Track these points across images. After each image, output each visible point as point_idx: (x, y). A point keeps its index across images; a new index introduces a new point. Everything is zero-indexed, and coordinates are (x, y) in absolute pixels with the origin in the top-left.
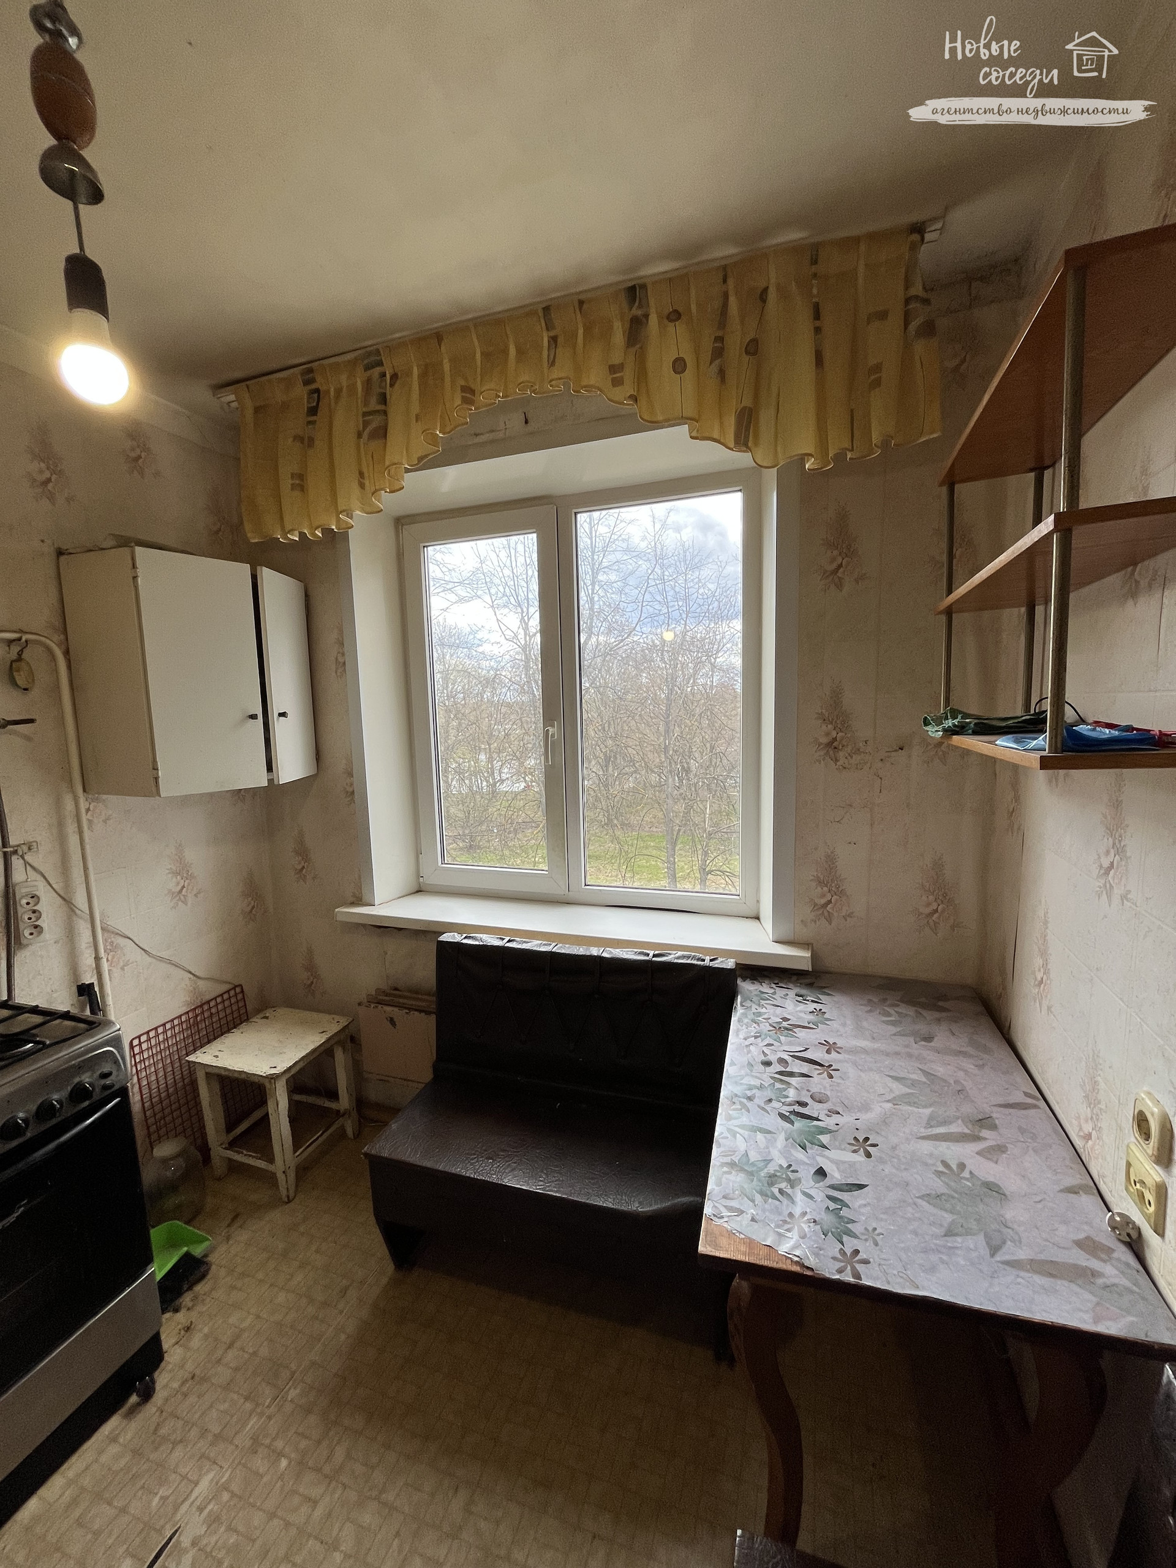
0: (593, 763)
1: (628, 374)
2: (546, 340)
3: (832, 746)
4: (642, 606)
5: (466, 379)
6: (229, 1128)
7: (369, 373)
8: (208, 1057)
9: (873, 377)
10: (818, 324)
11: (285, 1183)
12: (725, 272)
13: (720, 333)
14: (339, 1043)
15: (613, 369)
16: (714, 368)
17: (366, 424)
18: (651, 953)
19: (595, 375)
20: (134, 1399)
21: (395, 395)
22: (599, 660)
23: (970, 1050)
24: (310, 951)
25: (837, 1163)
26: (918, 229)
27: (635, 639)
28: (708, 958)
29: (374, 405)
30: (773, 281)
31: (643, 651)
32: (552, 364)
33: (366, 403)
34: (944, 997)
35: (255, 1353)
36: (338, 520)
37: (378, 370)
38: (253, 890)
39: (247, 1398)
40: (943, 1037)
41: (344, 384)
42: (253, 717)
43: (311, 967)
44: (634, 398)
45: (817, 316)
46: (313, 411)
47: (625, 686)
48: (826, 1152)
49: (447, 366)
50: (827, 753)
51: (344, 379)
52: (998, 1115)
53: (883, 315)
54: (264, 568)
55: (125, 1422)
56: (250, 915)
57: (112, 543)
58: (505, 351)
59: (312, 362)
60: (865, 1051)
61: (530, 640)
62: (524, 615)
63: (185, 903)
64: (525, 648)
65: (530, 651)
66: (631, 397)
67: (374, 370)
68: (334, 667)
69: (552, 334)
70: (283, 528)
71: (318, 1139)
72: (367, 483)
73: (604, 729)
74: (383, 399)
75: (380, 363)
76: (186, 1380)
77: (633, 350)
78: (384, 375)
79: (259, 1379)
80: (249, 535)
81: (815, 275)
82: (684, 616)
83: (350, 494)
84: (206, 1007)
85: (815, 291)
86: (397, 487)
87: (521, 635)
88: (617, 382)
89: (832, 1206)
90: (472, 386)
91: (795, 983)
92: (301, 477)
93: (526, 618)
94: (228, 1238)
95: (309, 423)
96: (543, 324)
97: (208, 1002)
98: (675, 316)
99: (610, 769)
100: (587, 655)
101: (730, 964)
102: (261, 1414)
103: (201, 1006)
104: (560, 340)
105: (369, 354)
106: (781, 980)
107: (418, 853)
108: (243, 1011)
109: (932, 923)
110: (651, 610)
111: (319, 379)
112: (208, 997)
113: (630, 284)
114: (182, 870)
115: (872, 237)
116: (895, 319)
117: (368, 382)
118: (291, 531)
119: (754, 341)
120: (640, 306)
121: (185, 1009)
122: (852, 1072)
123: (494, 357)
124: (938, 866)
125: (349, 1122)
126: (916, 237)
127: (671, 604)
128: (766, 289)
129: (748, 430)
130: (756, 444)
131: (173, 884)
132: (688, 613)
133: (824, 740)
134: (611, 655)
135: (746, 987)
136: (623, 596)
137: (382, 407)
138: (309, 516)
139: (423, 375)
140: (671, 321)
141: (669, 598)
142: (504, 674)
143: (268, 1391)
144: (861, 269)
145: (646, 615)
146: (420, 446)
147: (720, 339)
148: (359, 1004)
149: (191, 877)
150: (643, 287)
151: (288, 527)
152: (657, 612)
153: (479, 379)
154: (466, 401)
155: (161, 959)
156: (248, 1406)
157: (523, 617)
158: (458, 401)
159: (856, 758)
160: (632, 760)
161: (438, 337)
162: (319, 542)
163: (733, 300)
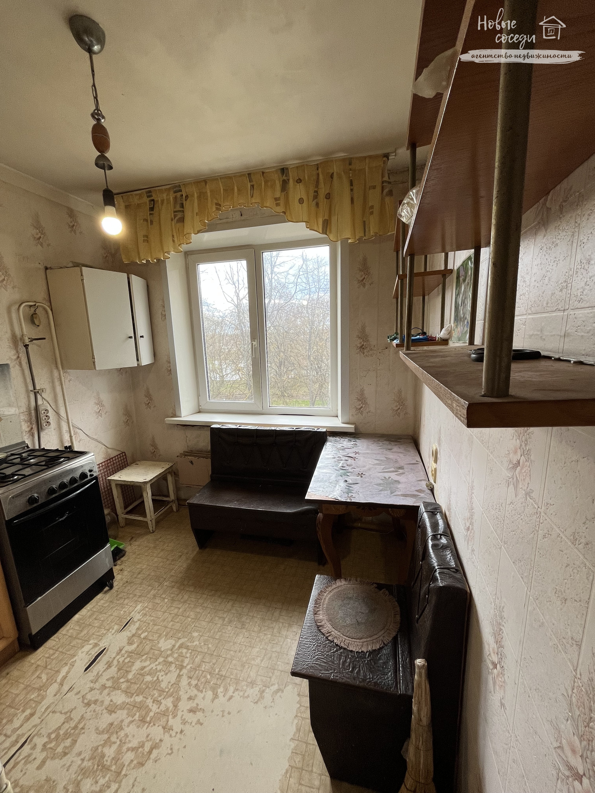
0: (273, 364)
1: (282, 202)
2: (249, 186)
3: (362, 348)
4: (297, 285)
5: (217, 200)
6: (126, 508)
7: (176, 194)
8: (116, 477)
9: (371, 210)
10: (352, 188)
11: (151, 526)
12: (317, 167)
13: (316, 189)
14: (169, 473)
15: (276, 199)
16: (314, 202)
17: (175, 216)
18: (295, 428)
19: (269, 202)
20: (107, 588)
21: (187, 204)
22: (275, 312)
23: (403, 452)
24: (153, 438)
25: (351, 479)
26: (387, 156)
27: (294, 301)
28: (316, 429)
29: (178, 208)
30: (335, 170)
31: (298, 308)
32: (252, 197)
33: (175, 207)
34: (401, 439)
35: (149, 575)
36: (164, 255)
37: (180, 193)
38: (127, 413)
39: (149, 586)
40: (396, 449)
41: (165, 198)
42: (131, 337)
43: (154, 445)
44: (284, 213)
45: (351, 185)
46: (152, 209)
47: (289, 326)
48: (349, 477)
49: (209, 194)
50: (360, 351)
51: (165, 195)
52: (405, 466)
53: (374, 187)
54: (133, 275)
55: (105, 595)
56: (127, 423)
57: (71, 265)
58: (233, 189)
59: (151, 188)
60: (368, 453)
61: (240, 302)
62: (237, 289)
63: (101, 416)
64: (238, 306)
65: (240, 307)
66: (283, 212)
67: (178, 193)
68: (160, 316)
69: (252, 184)
70: (139, 258)
71: (163, 510)
72: (176, 239)
73: (278, 348)
74: (182, 206)
75: (181, 191)
76: (125, 583)
77: (283, 194)
78: (182, 195)
79: (152, 581)
80: (124, 260)
81: (351, 170)
82: (318, 290)
83: (169, 244)
84: (111, 460)
85: (351, 175)
86: (188, 242)
87: (235, 299)
88: (278, 205)
89: (347, 487)
90: (220, 203)
91: (348, 437)
92: (147, 236)
93: (238, 291)
94: (131, 544)
95: (150, 214)
96: (248, 180)
97: (112, 458)
98: (299, 181)
99: (282, 368)
100: (269, 310)
101: (324, 430)
102: (155, 589)
103: (110, 459)
104: (255, 187)
105: (176, 187)
106: (343, 436)
107: (198, 396)
108: (126, 463)
109: (398, 413)
110: (301, 287)
111: (154, 195)
112: (112, 456)
113: (282, 167)
114: (100, 403)
115: (370, 157)
116: (379, 189)
117: (175, 198)
118: (143, 260)
119: (329, 194)
120: (286, 176)
121: (104, 460)
122: (362, 459)
123: (229, 191)
124: (400, 392)
125: (174, 505)
126: (385, 159)
127: (311, 284)
128: (333, 173)
129: (327, 228)
130: (330, 232)
131: (96, 408)
132: (319, 288)
133: (359, 345)
134: (281, 310)
135: (330, 438)
136: (287, 280)
137: (182, 209)
138: (151, 253)
139: (199, 197)
140: (298, 183)
141: (310, 281)
142: (227, 319)
143: (156, 584)
144: (367, 169)
145: (298, 290)
146: (199, 226)
147: (316, 192)
148: (177, 456)
149: (102, 406)
150: (287, 169)
151: (142, 258)
152: (304, 288)
153: (222, 200)
154: (218, 209)
155: (93, 439)
156: (150, 588)
157: (236, 290)
158: (214, 209)
159: (371, 352)
160: (293, 364)
161: (205, 181)
162: (156, 264)
163: (321, 176)
